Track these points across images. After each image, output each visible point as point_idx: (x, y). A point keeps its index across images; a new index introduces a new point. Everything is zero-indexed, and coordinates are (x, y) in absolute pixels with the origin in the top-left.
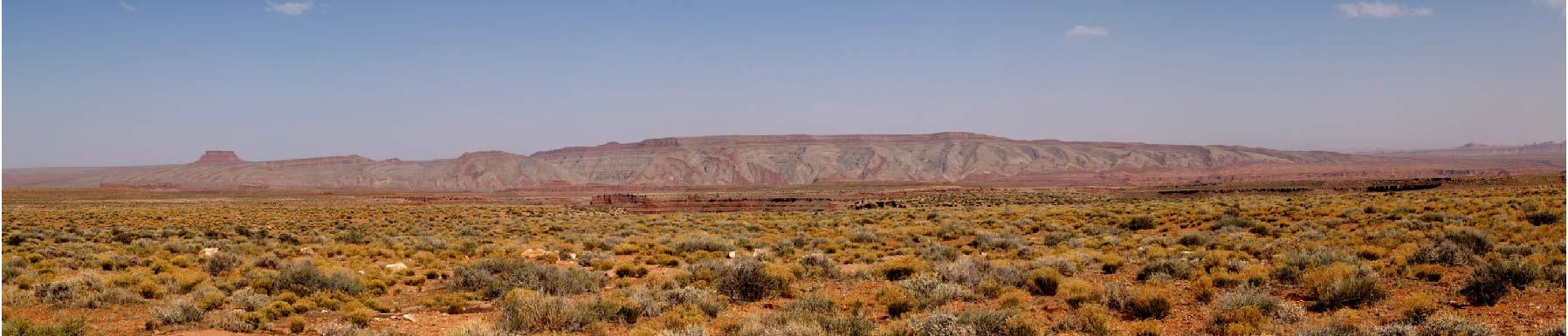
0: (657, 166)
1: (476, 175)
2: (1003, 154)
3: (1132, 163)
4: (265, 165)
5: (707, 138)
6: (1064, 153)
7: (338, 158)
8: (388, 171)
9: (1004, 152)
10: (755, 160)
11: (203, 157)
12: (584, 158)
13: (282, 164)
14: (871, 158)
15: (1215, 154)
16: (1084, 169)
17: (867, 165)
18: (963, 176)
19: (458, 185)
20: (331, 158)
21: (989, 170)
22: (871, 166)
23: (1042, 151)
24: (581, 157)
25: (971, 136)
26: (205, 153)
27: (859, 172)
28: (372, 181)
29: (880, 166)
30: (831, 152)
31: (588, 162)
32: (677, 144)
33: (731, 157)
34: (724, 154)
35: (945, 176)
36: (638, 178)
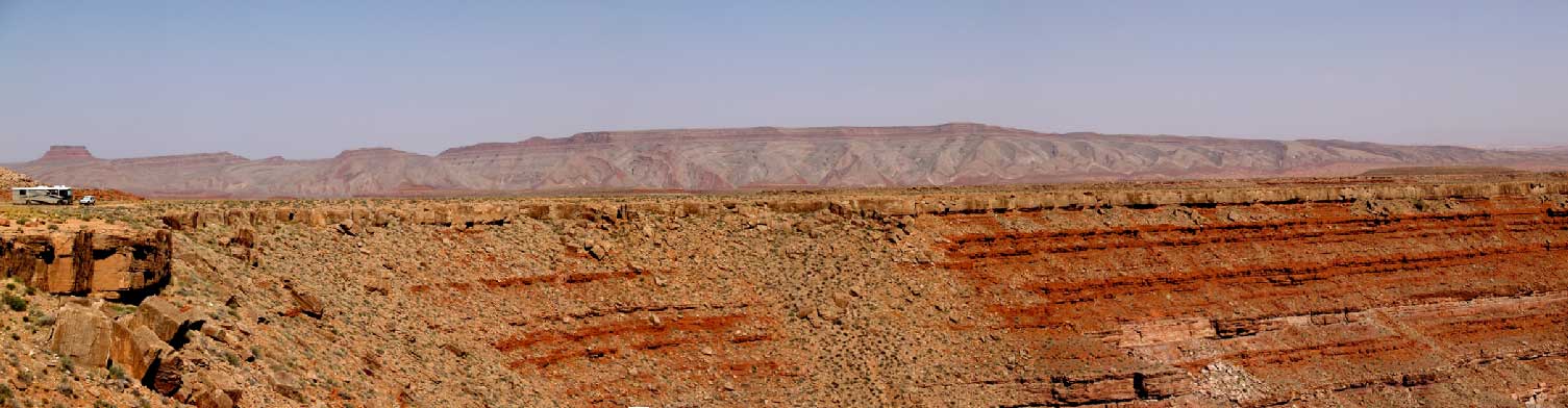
0: (571, 167)
1: (349, 177)
2: (1012, 152)
3: (1176, 163)
4: (108, 164)
5: (648, 133)
6: (1092, 148)
7: (204, 155)
8: (254, 172)
9: (1013, 148)
10: (697, 162)
11: (48, 153)
12: (501, 157)
13: (130, 163)
14: (840, 156)
15: (1292, 152)
16: (1109, 170)
17: (835, 165)
18: (952, 180)
19: (325, 189)
20: (195, 156)
21: (985, 171)
22: (839, 167)
23: (1064, 147)
24: (497, 155)
25: (982, 128)
26: (49, 149)
27: (824, 173)
28: (226, 185)
29: (850, 167)
30: (799, 150)
31: (505, 161)
32: (608, 140)
33: (667, 156)
34: (660, 153)
35: (929, 179)
36: (543, 183)
